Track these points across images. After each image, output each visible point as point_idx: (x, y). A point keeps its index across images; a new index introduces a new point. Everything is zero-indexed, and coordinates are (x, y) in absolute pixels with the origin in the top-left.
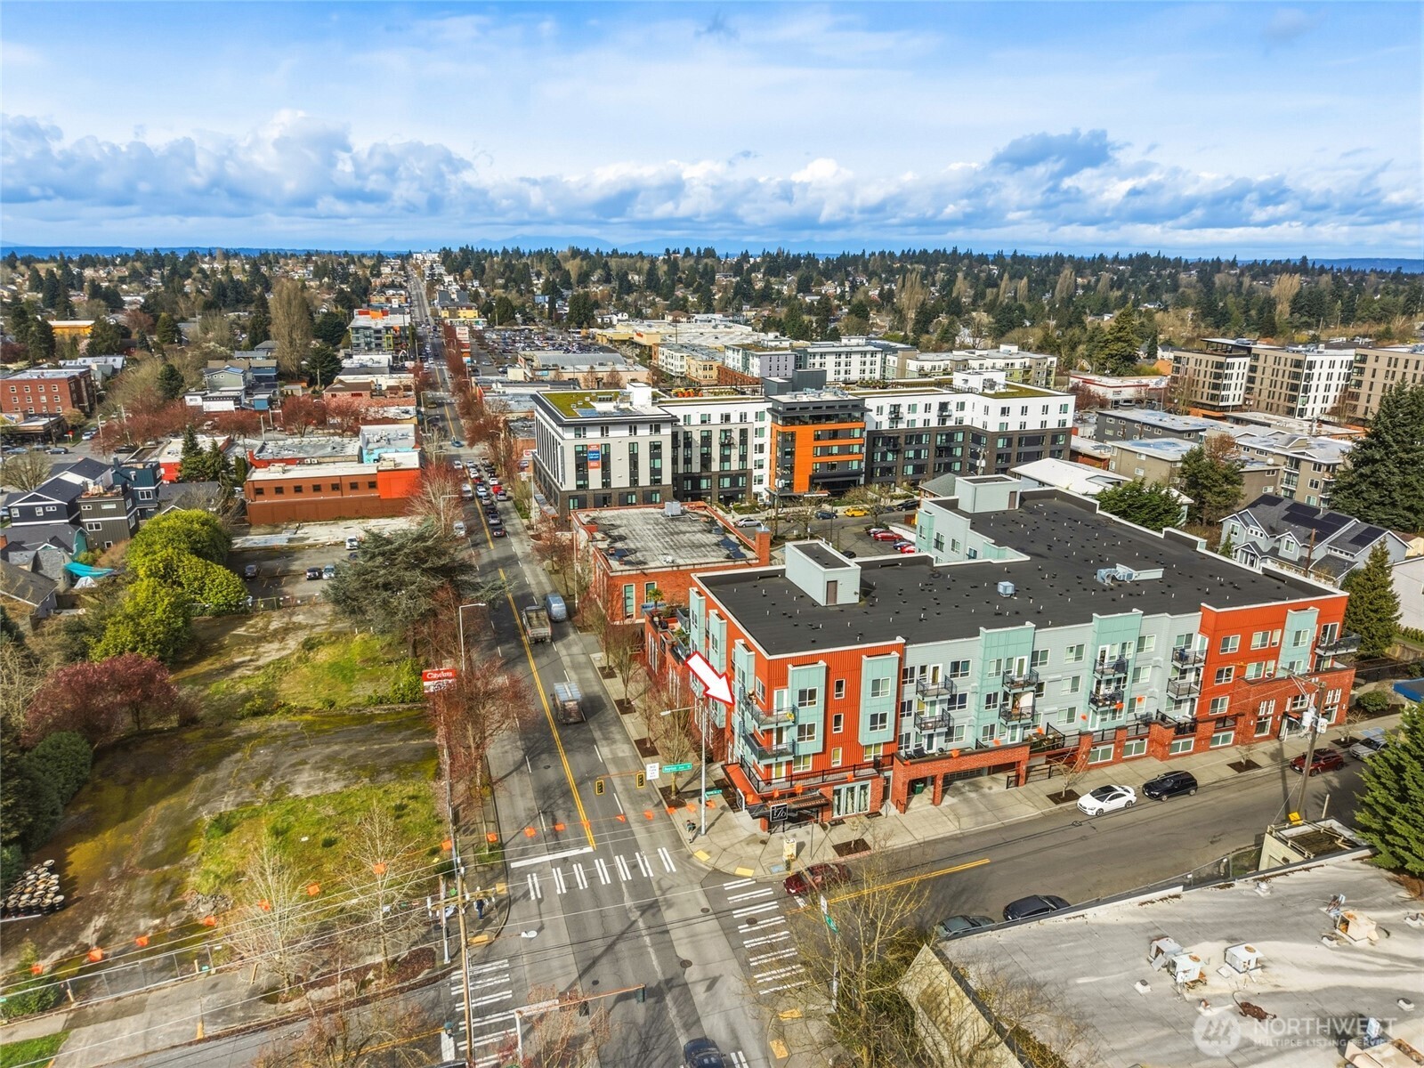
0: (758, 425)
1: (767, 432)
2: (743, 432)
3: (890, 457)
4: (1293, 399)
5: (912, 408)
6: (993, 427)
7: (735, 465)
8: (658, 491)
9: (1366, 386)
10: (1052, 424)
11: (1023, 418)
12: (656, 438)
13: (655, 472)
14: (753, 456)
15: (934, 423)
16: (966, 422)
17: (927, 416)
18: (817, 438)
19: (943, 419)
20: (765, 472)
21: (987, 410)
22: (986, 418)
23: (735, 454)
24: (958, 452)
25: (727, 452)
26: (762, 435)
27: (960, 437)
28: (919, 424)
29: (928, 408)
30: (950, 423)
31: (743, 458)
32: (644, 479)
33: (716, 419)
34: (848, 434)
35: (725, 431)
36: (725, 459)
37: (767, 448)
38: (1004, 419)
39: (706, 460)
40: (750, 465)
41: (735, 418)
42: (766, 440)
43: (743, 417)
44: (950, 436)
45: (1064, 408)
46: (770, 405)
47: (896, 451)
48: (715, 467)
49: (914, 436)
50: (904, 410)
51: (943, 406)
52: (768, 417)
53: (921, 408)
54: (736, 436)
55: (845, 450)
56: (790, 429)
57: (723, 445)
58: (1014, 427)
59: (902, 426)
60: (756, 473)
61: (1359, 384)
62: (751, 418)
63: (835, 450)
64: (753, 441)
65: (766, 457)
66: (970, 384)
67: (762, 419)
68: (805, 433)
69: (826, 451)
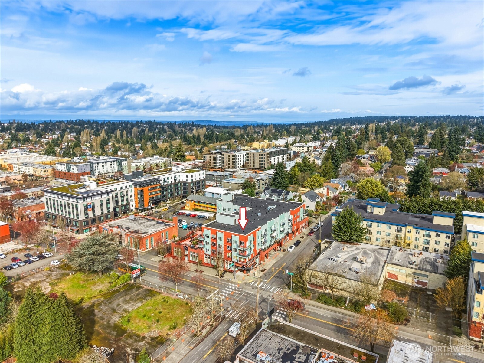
0: (130, 189)
1: (133, 191)
2: (127, 192)
3: (164, 193)
4: (235, 165)
5: (168, 178)
6: (189, 181)
7: (125, 202)
8: (109, 214)
9: (250, 160)
10: (202, 178)
11: (196, 178)
12: (108, 198)
13: (108, 208)
14: (130, 199)
15: (173, 182)
16: (181, 180)
17: (172, 180)
18: (149, 190)
19: (175, 180)
20: (133, 203)
21: (187, 176)
22: (187, 179)
23: (125, 198)
24: (180, 189)
25: (123, 199)
26: (132, 192)
27: (180, 184)
28: (170, 183)
29: (171, 178)
30: (177, 181)
31: (127, 200)
32: (105, 211)
33: (119, 189)
34: (156, 188)
35: (122, 192)
36: (122, 201)
37: (133, 196)
38: (192, 178)
39: (117, 202)
40: (129, 201)
41: (124, 188)
42: (133, 193)
43: (126, 187)
44: (178, 185)
45: (203, 174)
46: (133, 183)
47: (166, 191)
48: (120, 204)
49: (170, 185)
50: (166, 179)
51: (175, 176)
52: (133, 186)
53: (170, 178)
54: (125, 193)
55: (156, 192)
56: (142, 189)
57: (121, 197)
58: (194, 180)
59: (166, 183)
60: (131, 203)
61: (248, 160)
62: (128, 187)
63: (154, 193)
64: (130, 194)
65: (133, 198)
66: (178, 170)
67: (131, 187)
68: (146, 189)
69: (152, 194)
